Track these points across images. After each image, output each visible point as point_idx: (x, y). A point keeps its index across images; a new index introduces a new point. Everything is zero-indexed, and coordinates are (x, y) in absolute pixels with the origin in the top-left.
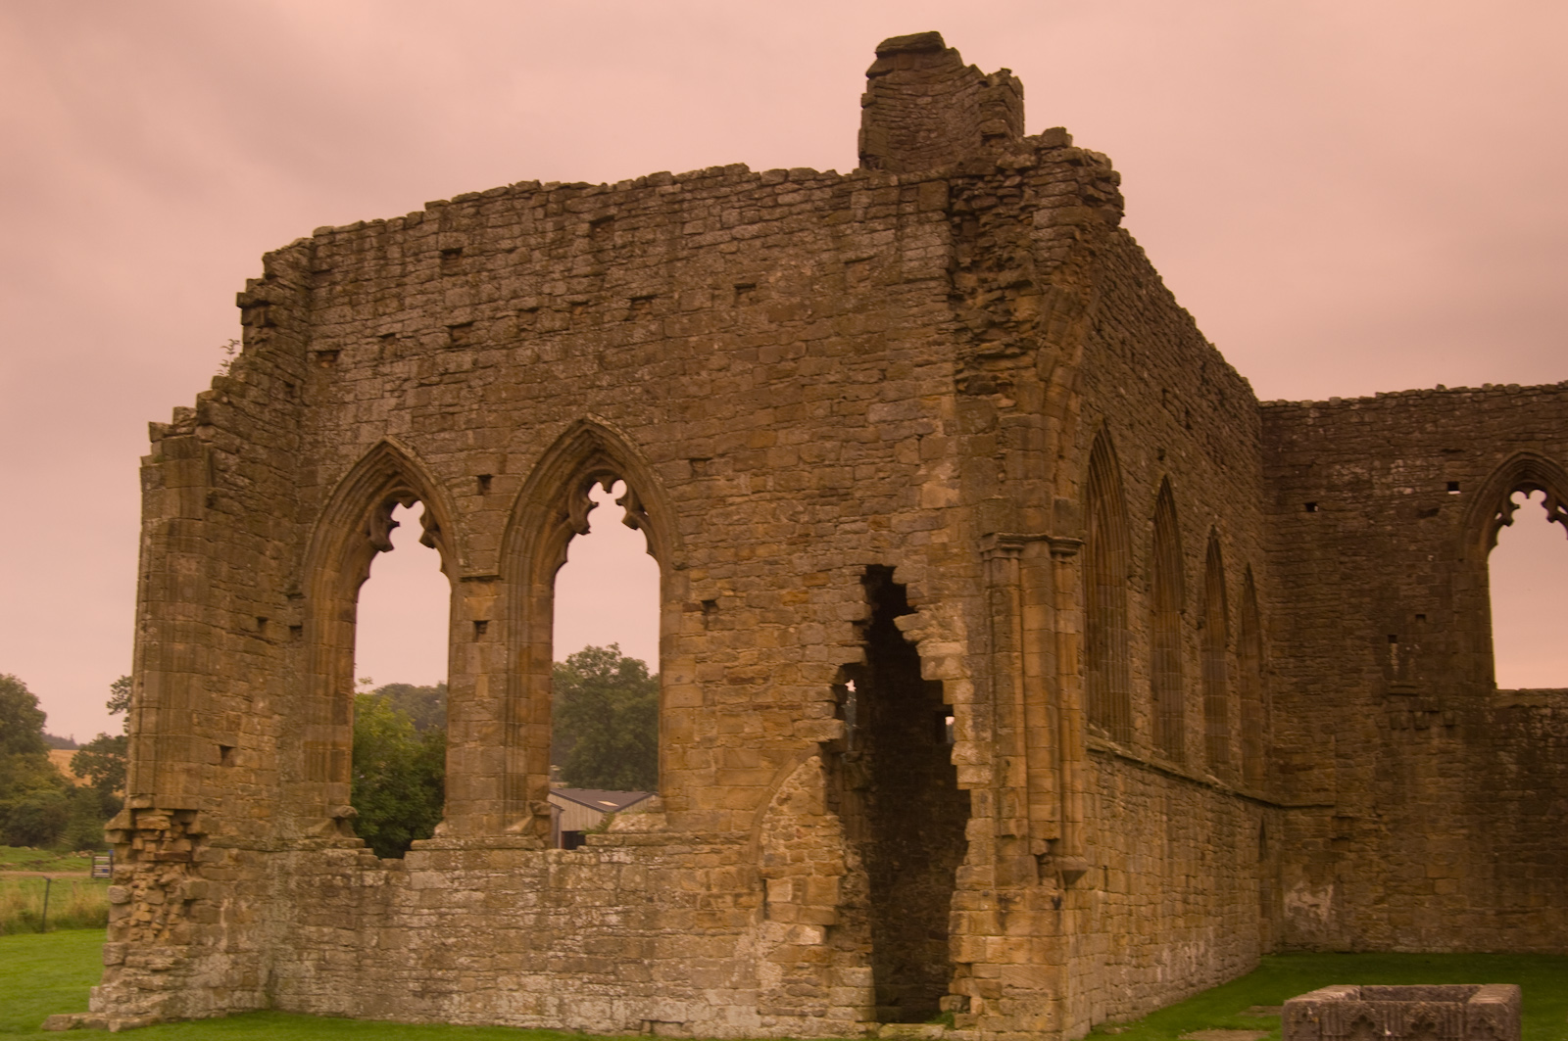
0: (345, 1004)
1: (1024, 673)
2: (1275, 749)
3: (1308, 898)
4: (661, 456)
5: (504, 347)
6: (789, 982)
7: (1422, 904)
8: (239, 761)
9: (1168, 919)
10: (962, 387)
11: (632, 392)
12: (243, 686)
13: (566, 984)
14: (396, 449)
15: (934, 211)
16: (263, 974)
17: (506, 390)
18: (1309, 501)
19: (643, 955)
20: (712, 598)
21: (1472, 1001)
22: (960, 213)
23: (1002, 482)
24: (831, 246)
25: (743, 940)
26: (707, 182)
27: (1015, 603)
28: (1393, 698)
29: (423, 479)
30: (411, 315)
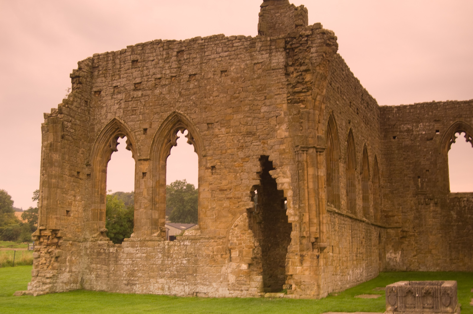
0: (104, 288)
1: (308, 187)
2: (383, 211)
3: (393, 255)
4: (199, 123)
5: (151, 90)
6: (238, 280)
7: (428, 257)
8: (72, 215)
9: (351, 262)
10: (289, 101)
11: (189, 103)
12: (73, 192)
13: (171, 281)
14: (118, 121)
15: (281, 48)
16: (80, 279)
17: (152, 103)
18: (394, 135)
19: (194, 272)
20: (214, 165)
21: (442, 286)
22: (289, 49)
23: (302, 130)
24: (250, 59)
25: (224, 268)
26: (212, 40)
27: (305, 166)
28: (419, 195)
29: (127, 130)
30: (123, 80)
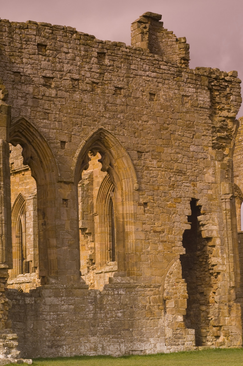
5: (68, 91)
6: (175, 334)
10: (213, 145)
11: (117, 122)
15: (206, 86)
17: (70, 109)
19: (130, 327)
22: (210, 89)
25: (161, 321)
29: (39, 138)
30: (27, 67)
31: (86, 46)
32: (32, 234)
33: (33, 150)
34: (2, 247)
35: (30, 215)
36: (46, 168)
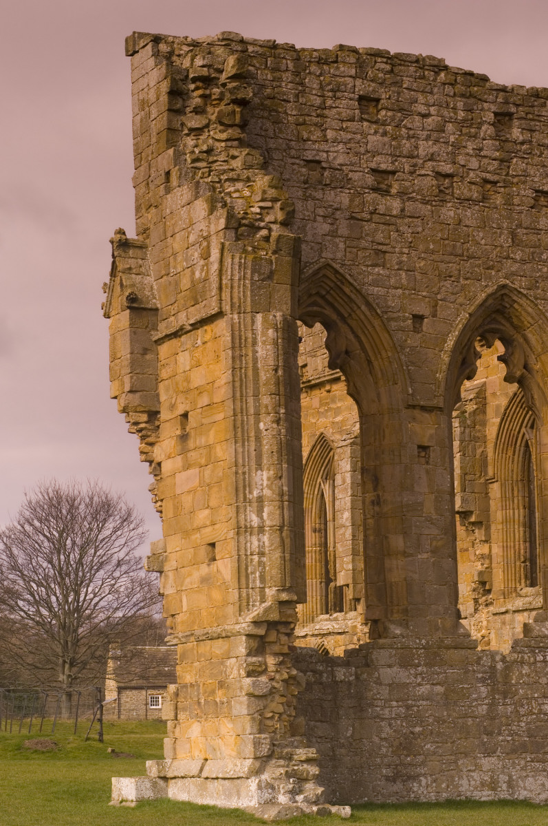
5: (428, 202)
13: (514, 763)
29: (363, 307)
30: (336, 149)
31: (468, 98)
32: (349, 523)
33: (351, 337)
34: (282, 555)
35: (344, 482)
36: (380, 375)
